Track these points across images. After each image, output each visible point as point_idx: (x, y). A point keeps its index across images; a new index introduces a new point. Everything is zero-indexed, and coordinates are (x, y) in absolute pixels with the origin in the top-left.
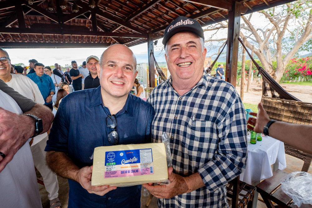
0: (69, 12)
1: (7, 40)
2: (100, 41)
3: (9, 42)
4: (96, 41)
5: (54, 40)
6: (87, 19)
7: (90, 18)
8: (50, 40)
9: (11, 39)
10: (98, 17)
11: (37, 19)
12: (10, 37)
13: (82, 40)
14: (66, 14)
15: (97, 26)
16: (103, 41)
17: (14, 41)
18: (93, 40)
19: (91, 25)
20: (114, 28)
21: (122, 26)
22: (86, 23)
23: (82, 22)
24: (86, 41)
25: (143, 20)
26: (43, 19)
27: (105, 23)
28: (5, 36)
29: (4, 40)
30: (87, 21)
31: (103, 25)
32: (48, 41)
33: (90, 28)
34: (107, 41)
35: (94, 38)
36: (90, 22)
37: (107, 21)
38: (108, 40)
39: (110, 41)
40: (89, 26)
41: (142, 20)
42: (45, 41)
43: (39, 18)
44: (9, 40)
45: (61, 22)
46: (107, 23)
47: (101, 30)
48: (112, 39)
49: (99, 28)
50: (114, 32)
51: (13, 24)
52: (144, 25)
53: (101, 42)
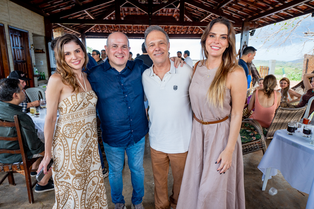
0: (159, 2)
1: (102, 31)
2: (187, 31)
3: (104, 33)
4: (182, 31)
5: (141, 31)
6: (175, 8)
7: (178, 7)
8: (137, 30)
9: (106, 30)
10: (187, 5)
11: (129, 10)
12: (105, 28)
13: (167, 30)
14: (156, 4)
15: (185, 15)
16: (189, 31)
17: (108, 32)
18: (178, 31)
19: (179, 14)
20: (203, 16)
21: (212, 14)
22: (174, 13)
23: (170, 11)
24: (172, 31)
25: (239, 6)
26: (135, 10)
27: (194, 11)
28: (102, 27)
29: (101, 31)
30: (175, 11)
31: (192, 14)
32: (135, 31)
33: (178, 18)
34: (194, 31)
35: (181, 28)
36: (178, 11)
37: (197, 9)
38: (196, 30)
39: (198, 31)
40: (177, 16)
41: (237, 5)
42: (134, 31)
43: (132, 9)
44: (104, 31)
45: (150, 13)
46: (196, 11)
47: (189, 19)
48: (200, 29)
49: (186, 17)
50: (203, 21)
51: (110, 16)
52: (239, 12)
53: (187, 33)
